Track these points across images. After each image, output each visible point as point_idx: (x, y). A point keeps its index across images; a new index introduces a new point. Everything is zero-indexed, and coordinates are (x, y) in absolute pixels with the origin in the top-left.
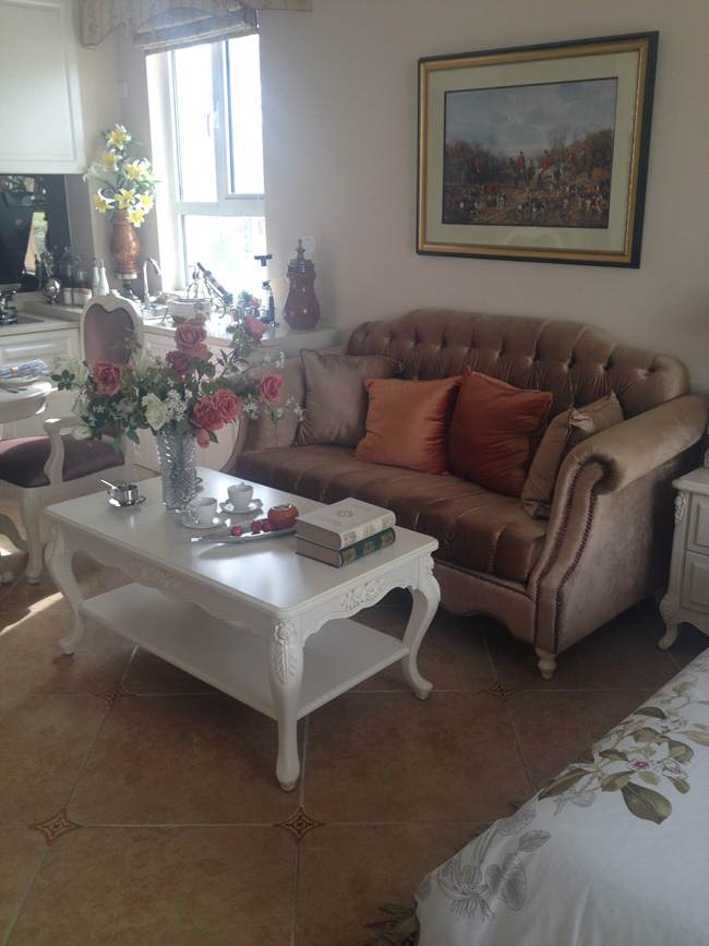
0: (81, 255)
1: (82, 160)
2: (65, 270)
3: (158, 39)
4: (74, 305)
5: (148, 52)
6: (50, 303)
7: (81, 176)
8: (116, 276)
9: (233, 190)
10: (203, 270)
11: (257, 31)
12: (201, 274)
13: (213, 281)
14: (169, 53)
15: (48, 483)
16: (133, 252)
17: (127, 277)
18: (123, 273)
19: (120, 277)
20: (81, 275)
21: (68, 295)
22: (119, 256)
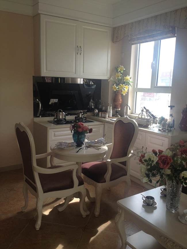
0: (105, 103)
1: (109, 75)
2: (99, 106)
3: (138, 40)
4: (101, 117)
5: (133, 44)
6: (94, 116)
7: (108, 80)
8: (114, 109)
9: (157, 85)
10: (146, 109)
11: (175, 37)
12: (145, 110)
13: (150, 113)
14: (139, 44)
15: (105, 182)
16: (120, 102)
17: (117, 109)
18: (116, 108)
19: (115, 109)
20: (104, 108)
21: (100, 114)
22: (116, 103)
